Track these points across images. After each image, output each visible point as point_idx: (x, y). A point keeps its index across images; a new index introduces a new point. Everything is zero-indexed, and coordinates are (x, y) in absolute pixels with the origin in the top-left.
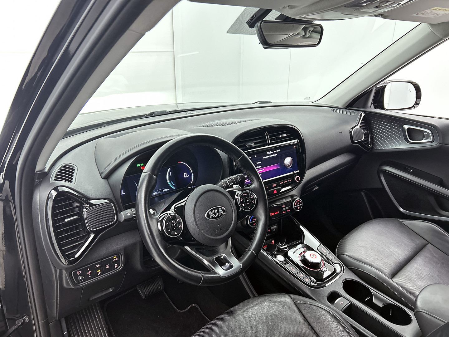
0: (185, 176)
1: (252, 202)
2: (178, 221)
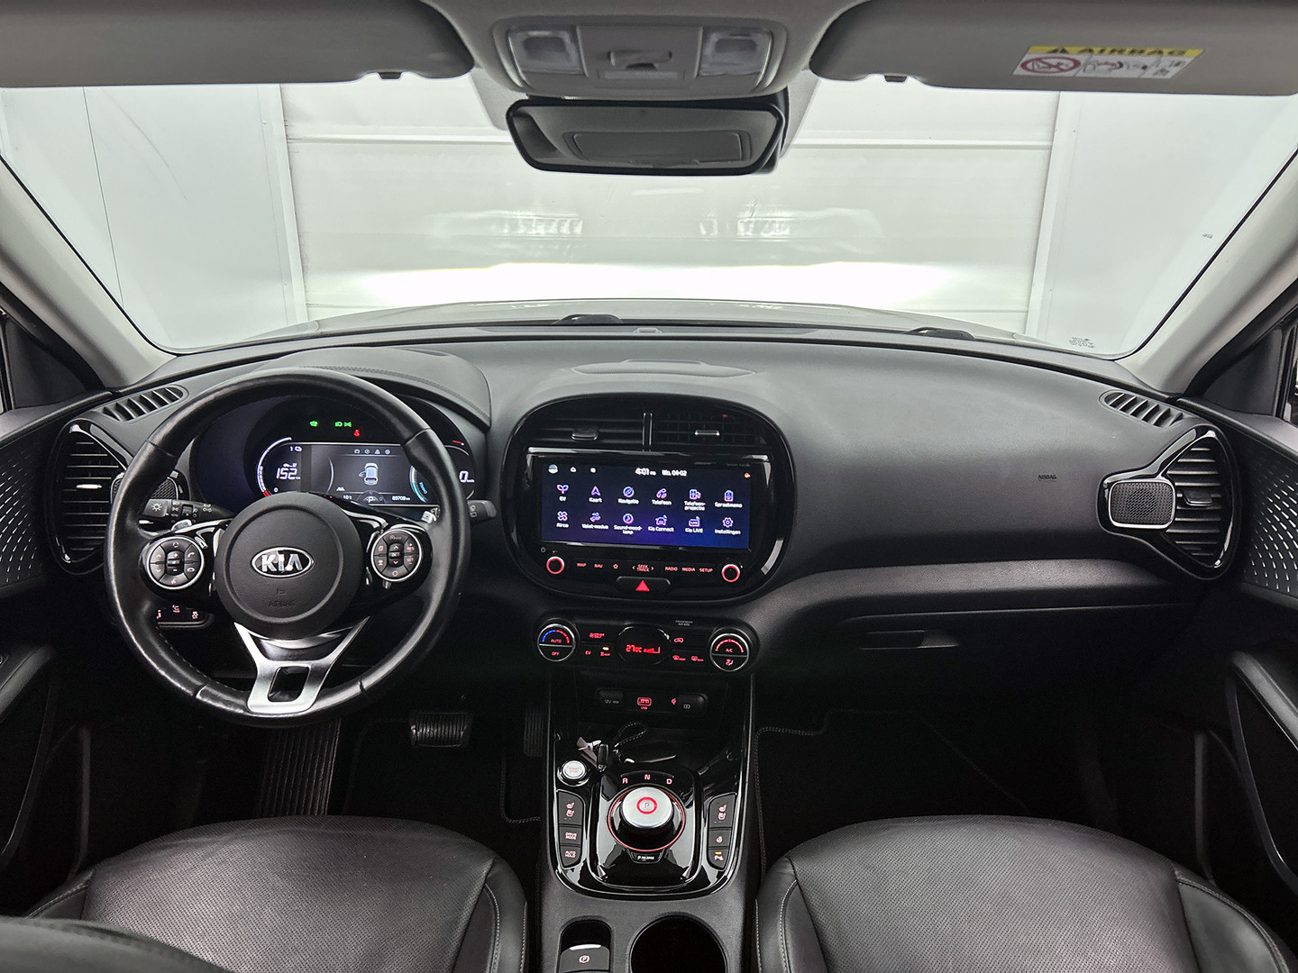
2: (189, 555)
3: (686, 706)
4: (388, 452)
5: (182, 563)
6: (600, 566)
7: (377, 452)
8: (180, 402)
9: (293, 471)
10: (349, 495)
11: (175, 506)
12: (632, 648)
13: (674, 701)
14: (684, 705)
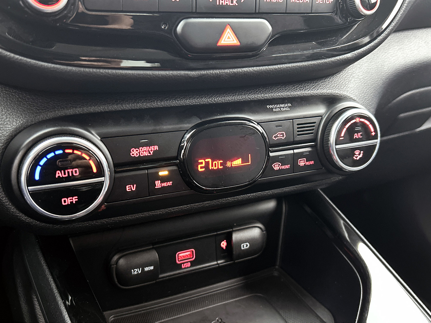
3: (245, 246)
12: (207, 163)
13: (224, 244)
14: (242, 245)
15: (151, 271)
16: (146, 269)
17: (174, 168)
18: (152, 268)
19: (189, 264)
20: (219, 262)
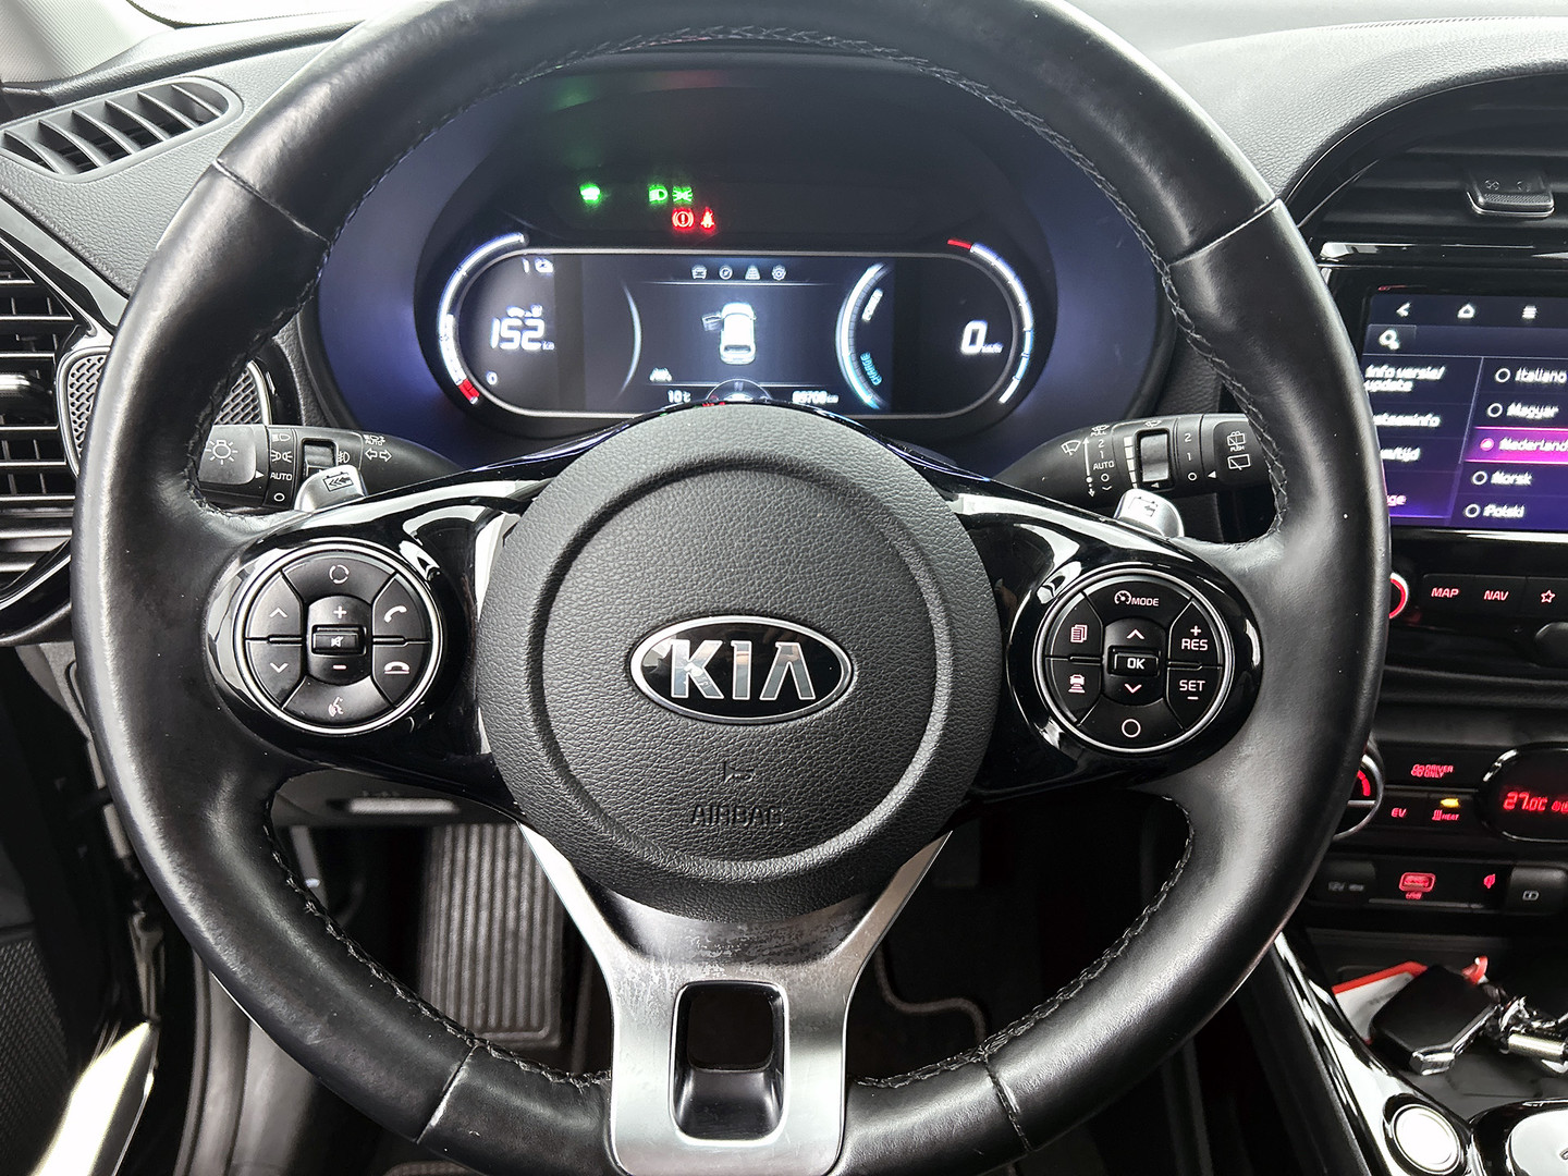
0: (973, 341)
1: (1175, 686)
2: (388, 617)
3: (1529, 896)
4: (779, 273)
5: (365, 641)
6: (1501, 596)
7: (753, 273)
8: (225, 126)
9: (534, 329)
10: (682, 389)
11: (282, 447)
12: (1520, 801)
13: (1489, 881)
14: (1525, 893)
15: (1359, 892)
16: (1353, 887)
17: (1467, 797)
18: (1361, 888)
19: (1419, 896)
20: (1473, 906)
